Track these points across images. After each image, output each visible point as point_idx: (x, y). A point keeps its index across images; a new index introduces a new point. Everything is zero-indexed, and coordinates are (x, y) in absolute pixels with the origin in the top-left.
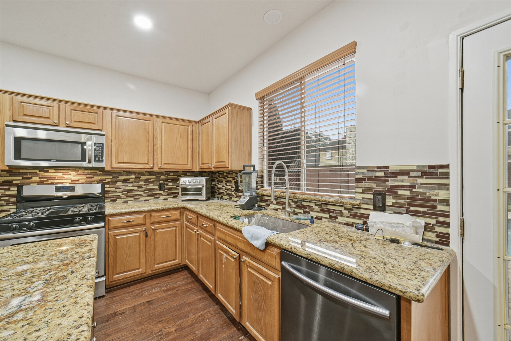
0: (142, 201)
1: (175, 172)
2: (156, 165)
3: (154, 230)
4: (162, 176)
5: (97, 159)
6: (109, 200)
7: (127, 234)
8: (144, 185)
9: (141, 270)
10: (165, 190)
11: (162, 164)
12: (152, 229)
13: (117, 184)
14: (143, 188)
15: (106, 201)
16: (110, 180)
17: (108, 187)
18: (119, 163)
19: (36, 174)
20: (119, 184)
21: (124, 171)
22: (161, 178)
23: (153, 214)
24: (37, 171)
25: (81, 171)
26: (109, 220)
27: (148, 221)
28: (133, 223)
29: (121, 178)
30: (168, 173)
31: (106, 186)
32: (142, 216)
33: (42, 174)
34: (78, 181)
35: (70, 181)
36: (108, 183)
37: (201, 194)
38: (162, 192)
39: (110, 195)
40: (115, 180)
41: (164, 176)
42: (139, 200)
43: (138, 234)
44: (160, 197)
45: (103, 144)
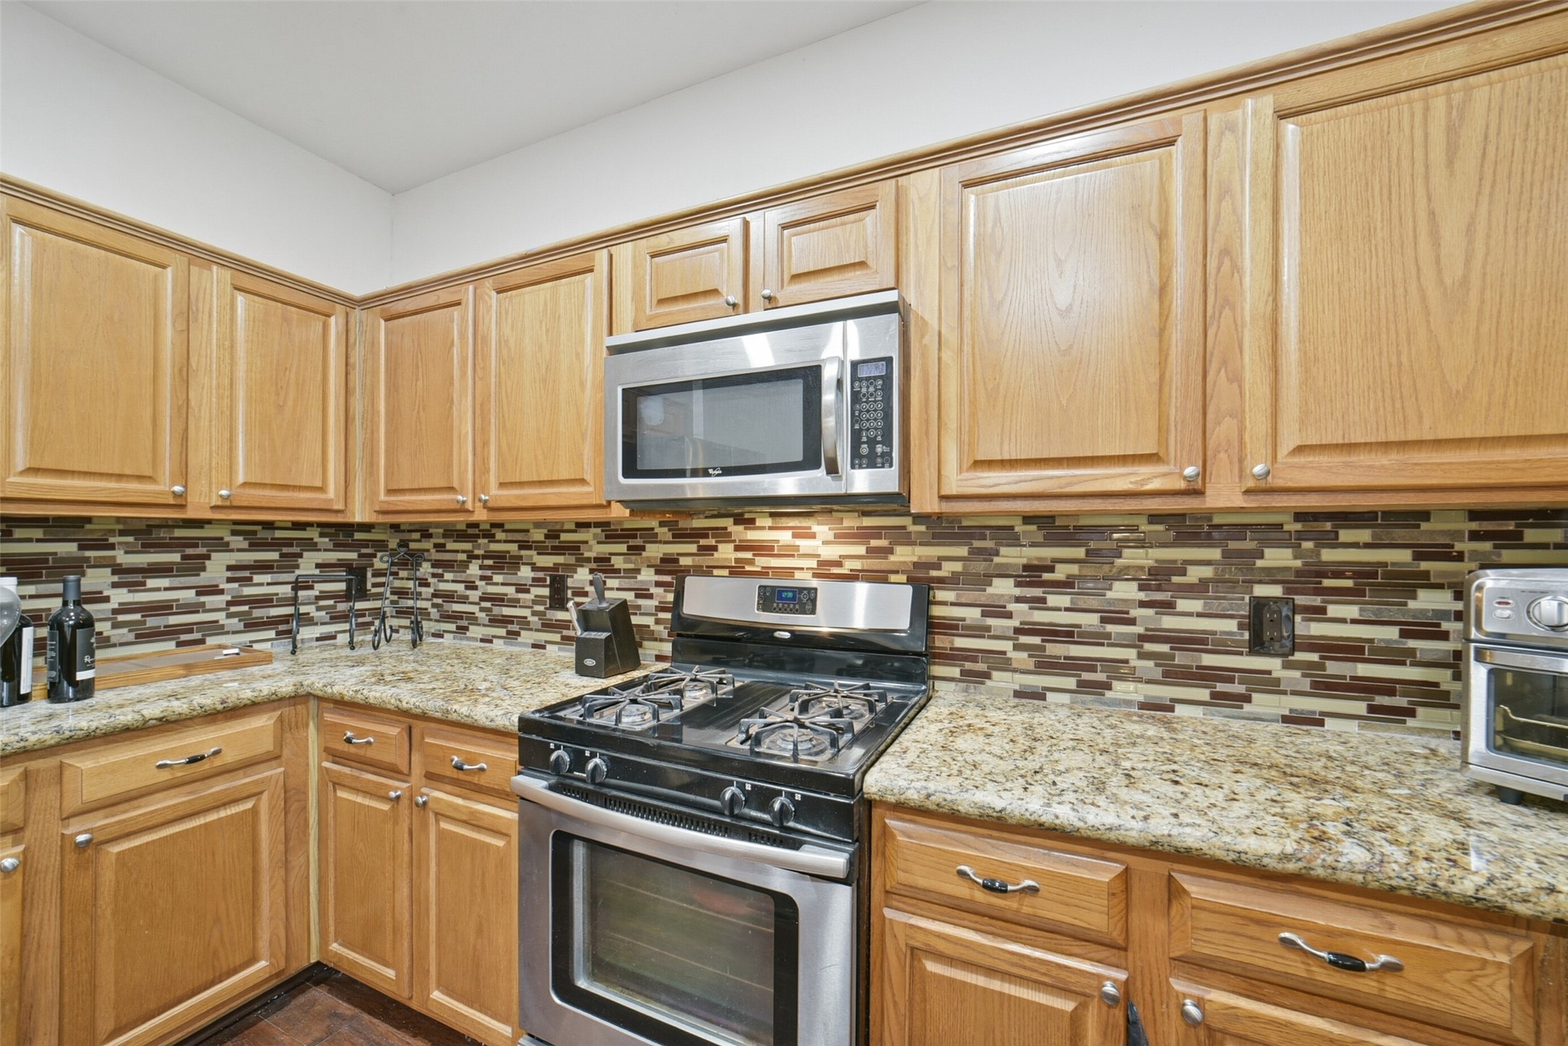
0: (1128, 703)
2: (1222, 463)
4: (1268, 552)
5: (864, 449)
6: (955, 672)
7: (990, 971)
8: (1143, 604)
10: (1299, 656)
11: (1283, 451)
12: (1185, 1015)
13: (990, 590)
14: (1132, 622)
15: (937, 670)
16: (958, 567)
17: (953, 604)
18: (979, 464)
19: (722, 534)
20: (1003, 588)
21: (1028, 519)
22: (1259, 563)
23: (1197, 888)
25: (851, 522)
27: (1152, 931)
29: (1012, 556)
30: (1328, 526)
31: (941, 595)
32: (1105, 872)
33: (738, 531)
34: (839, 564)
35: (813, 564)
38: (1272, 664)
39: (960, 642)
40: (980, 567)
41: (1288, 553)
42: (1108, 694)
43: (1068, 1006)
44: (1255, 696)
45: (889, 360)
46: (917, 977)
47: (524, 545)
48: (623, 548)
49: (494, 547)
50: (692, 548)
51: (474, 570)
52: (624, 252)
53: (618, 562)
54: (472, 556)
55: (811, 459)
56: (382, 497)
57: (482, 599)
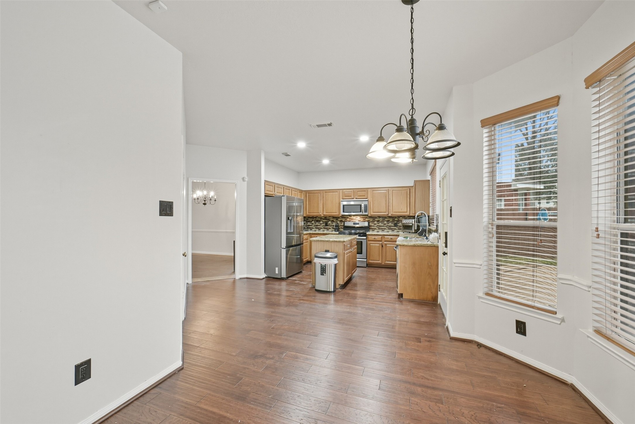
1: (399, 217)
2: (389, 213)
3: (386, 244)
5: (366, 211)
6: (372, 230)
7: (374, 244)
8: (387, 223)
9: (380, 262)
10: (398, 227)
11: (394, 212)
13: (374, 222)
14: (386, 225)
15: (370, 230)
16: (372, 220)
18: (374, 212)
19: (348, 218)
20: (376, 222)
21: (378, 216)
22: (395, 220)
23: (385, 237)
24: (348, 216)
25: (362, 216)
26: (368, 237)
27: (383, 240)
28: (376, 240)
29: (376, 219)
31: (370, 223)
32: (381, 237)
33: (349, 217)
34: (361, 220)
35: (358, 220)
36: (371, 222)
37: (412, 229)
38: (396, 228)
39: (372, 227)
40: (374, 220)
41: (397, 219)
43: (379, 245)
44: (395, 230)
45: (367, 205)
46: (370, 245)
47: (321, 219)
48: (335, 219)
49: (316, 219)
50: (344, 219)
51: (313, 222)
52: (341, 191)
53: (335, 221)
54: (313, 220)
55: (361, 212)
56: (308, 213)
57: (314, 225)
